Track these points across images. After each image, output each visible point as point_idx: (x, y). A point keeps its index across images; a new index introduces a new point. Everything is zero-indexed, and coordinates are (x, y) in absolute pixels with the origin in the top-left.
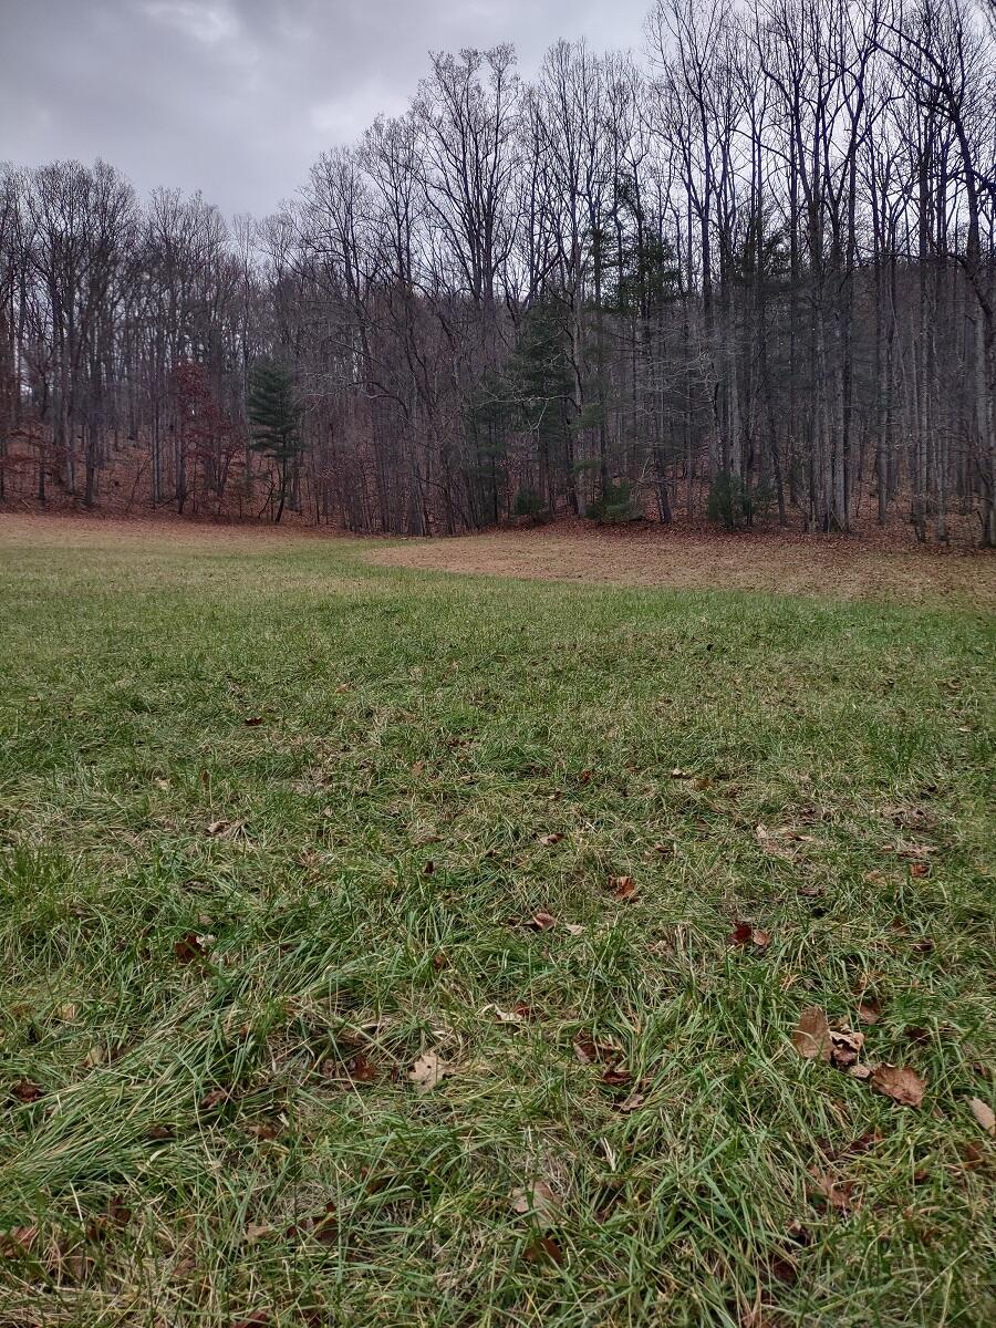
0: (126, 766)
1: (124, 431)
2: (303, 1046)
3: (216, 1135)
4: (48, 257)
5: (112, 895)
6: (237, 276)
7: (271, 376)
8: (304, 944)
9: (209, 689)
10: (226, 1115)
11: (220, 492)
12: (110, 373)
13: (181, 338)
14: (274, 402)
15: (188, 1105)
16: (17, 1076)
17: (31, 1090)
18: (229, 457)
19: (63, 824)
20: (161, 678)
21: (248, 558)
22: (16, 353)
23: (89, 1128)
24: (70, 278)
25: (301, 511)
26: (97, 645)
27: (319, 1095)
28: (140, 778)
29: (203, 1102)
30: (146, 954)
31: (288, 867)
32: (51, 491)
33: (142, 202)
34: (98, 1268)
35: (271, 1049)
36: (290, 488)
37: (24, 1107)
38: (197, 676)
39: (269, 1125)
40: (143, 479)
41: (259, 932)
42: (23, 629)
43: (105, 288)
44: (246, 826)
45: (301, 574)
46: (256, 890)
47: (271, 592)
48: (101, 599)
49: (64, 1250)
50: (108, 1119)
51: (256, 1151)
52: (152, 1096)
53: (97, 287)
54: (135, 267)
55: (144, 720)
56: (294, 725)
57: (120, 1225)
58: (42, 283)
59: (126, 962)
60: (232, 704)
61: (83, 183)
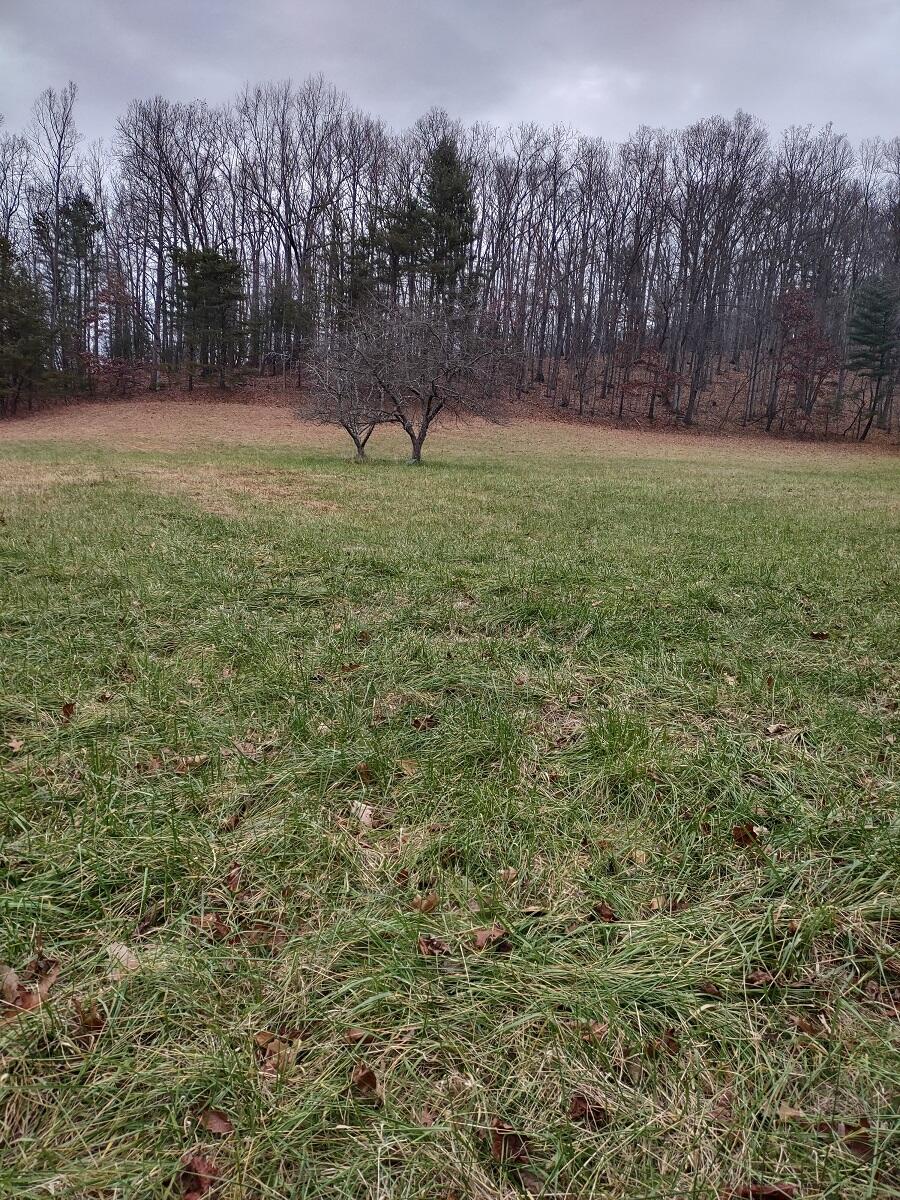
0: (701, 657)
1: (728, 355)
2: (849, 960)
3: (759, 1010)
4: (684, 206)
5: (683, 769)
6: (856, 200)
7: (878, 296)
8: (857, 863)
9: (779, 598)
10: (770, 996)
11: (808, 410)
12: (722, 306)
13: (793, 266)
14: (877, 321)
15: (737, 974)
16: (598, 897)
17: (608, 912)
18: (822, 377)
19: (646, 698)
20: (735, 583)
21: (827, 475)
22: (647, 294)
23: (651, 962)
24: (700, 223)
25: (889, 429)
26: (682, 547)
27: (859, 1011)
28: (711, 671)
29: (749, 977)
30: (707, 828)
31: (845, 784)
32: (659, 411)
33: (773, 144)
34: (651, 1081)
35: (816, 951)
36: (881, 405)
37: (603, 925)
38: (768, 585)
39: (809, 1020)
40: (738, 399)
41: (813, 838)
42: (624, 527)
43: (729, 228)
44: (805, 735)
45: (883, 494)
46: (809, 797)
47: (848, 510)
48: (690, 506)
49: (627, 1053)
50: (668, 960)
51: (794, 1039)
52: (705, 955)
53: (722, 227)
54: (759, 205)
55: (717, 619)
56: (860, 645)
57: (670, 1052)
58: (675, 230)
59: (690, 830)
60: (800, 616)
61: (723, 134)
